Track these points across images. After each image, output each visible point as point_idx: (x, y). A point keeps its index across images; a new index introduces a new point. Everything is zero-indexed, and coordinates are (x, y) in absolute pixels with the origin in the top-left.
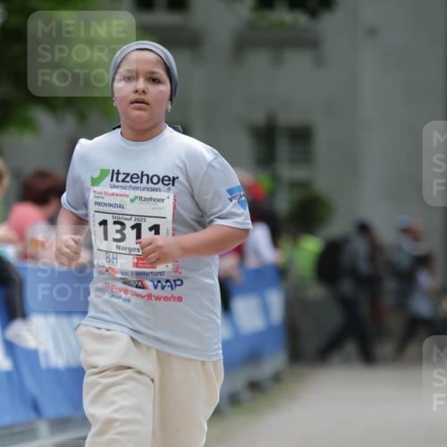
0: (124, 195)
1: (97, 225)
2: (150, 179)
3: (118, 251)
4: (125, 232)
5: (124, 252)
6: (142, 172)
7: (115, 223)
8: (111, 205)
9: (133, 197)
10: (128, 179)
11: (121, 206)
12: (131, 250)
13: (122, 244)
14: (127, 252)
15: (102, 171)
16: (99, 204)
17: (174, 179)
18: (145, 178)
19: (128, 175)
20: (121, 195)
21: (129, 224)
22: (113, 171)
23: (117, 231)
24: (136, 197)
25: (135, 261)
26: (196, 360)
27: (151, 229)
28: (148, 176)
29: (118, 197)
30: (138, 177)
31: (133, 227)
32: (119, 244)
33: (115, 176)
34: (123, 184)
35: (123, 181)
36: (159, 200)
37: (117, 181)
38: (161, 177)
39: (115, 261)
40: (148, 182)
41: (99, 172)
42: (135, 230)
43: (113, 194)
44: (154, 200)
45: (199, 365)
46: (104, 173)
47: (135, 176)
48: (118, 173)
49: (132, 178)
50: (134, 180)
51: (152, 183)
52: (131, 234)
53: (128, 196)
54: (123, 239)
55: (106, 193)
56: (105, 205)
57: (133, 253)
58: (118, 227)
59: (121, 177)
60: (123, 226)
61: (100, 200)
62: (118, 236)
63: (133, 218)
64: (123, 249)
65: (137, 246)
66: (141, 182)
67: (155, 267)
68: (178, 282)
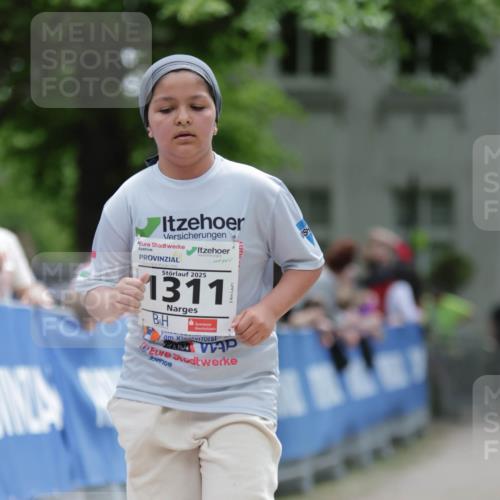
0: (179, 247)
2: (212, 223)
3: (170, 312)
4: (178, 290)
5: (177, 313)
6: (202, 216)
7: (166, 279)
8: (161, 258)
9: (190, 249)
11: (174, 260)
12: (186, 310)
13: (175, 304)
14: (181, 313)
15: (150, 220)
16: (146, 257)
17: (240, 221)
18: (206, 223)
19: (184, 221)
20: (174, 247)
21: (184, 281)
22: (164, 218)
23: (169, 289)
24: (194, 249)
25: (192, 323)
27: (212, 285)
28: (209, 219)
29: (172, 249)
30: (198, 222)
31: (189, 285)
32: (170, 304)
33: (168, 224)
34: (180, 232)
36: (222, 251)
37: (172, 229)
39: (165, 323)
40: (210, 227)
41: (146, 221)
42: (192, 288)
43: (165, 245)
44: (217, 251)
46: (152, 223)
47: (193, 221)
48: (171, 220)
49: (190, 224)
50: (194, 226)
52: (186, 293)
53: (183, 248)
54: (176, 297)
55: (155, 245)
56: (154, 258)
57: (188, 314)
58: (171, 284)
59: (176, 225)
60: (177, 283)
61: (148, 253)
62: (170, 295)
63: (190, 273)
64: (176, 309)
65: (194, 306)
66: (203, 227)
67: (215, 331)
68: (232, 343)
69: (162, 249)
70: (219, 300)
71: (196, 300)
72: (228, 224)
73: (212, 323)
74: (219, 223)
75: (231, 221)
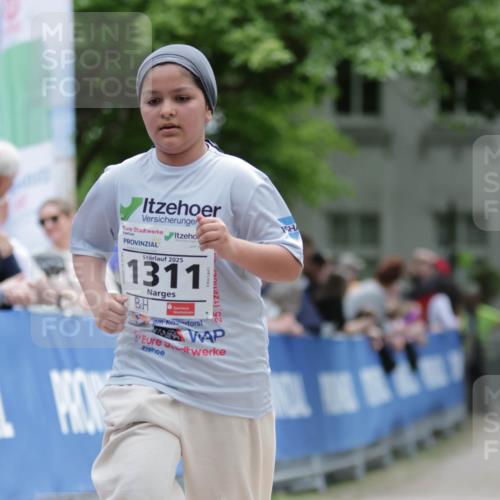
0: (158, 232)
1: (126, 266)
2: (189, 210)
3: (150, 296)
4: (157, 274)
5: (156, 297)
6: (180, 202)
7: (146, 264)
9: (167, 234)
10: (164, 209)
11: (153, 245)
12: (164, 295)
13: (154, 289)
14: (160, 297)
15: (134, 199)
16: (128, 241)
17: (216, 209)
18: (183, 209)
19: (164, 204)
20: (153, 232)
21: (162, 265)
22: (147, 200)
23: (148, 273)
24: (171, 234)
25: (170, 307)
27: (188, 270)
28: (186, 206)
29: (151, 234)
30: (175, 208)
32: (151, 288)
33: (148, 206)
34: (158, 215)
35: (158, 212)
37: (151, 211)
38: (201, 208)
39: (145, 307)
40: (186, 214)
41: (130, 201)
42: (170, 272)
43: (144, 231)
44: (192, 237)
46: (135, 202)
47: (172, 206)
48: (152, 203)
49: (168, 208)
50: (171, 211)
51: (192, 214)
52: (165, 277)
53: (161, 233)
54: (156, 281)
55: (136, 229)
56: (135, 243)
57: (167, 298)
58: (150, 269)
59: (156, 207)
60: (156, 267)
61: (130, 237)
62: (150, 279)
63: (168, 258)
64: (155, 294)
65: (172, 290)
66: (179, 213)
67: (193, 314)
68: (219, 334)
69: (141, 234)
70: (196, 285)
71: (174, 284)
72: (203, 211)
73: (190, 306)
74: (195, 210)
75: (207, 209)
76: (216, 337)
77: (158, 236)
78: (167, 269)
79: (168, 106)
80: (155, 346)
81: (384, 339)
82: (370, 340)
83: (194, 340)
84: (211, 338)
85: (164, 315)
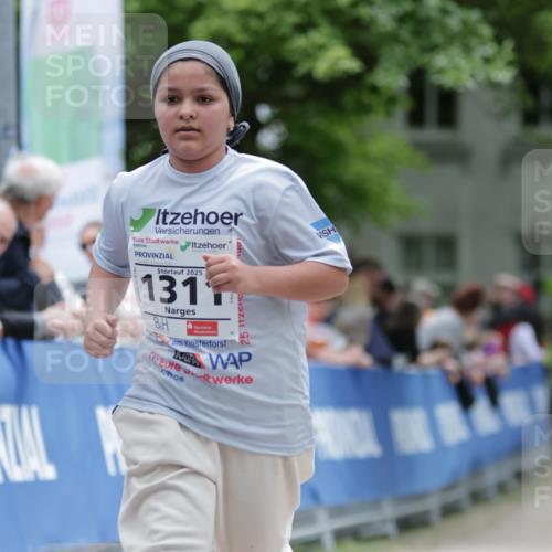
0: (172, 242)
1: (140, 282)
2: (205, 219)
3: (168, 314)
4: (174, 289)
5: (175, 315)
6: (196, 210)
7: (162, 278)
8: (155, 255)
9: (184, 244)
11: (169, 256)
12: (184, 312)
13: (172, 306)
14: (179, 315)
15: (145, 210)
16: (140, 254)
17: (237, 216)
18: (199, 217)
19: (178, 214)
20: (168, 242)
21: (180, 279)
22: (160, 210)
23: (165, 289)
24: (188, 244)
25: (190, 326)
26: (275, 456)
28: (202, 214)
29: (165, 245)
30: (191, 217)
32: (168, 305)
33: (161, 217)
34: (171, 227)
35: (172, 223)
36: (218, 246)
37: (164, 223)
38: (220, 215)
39: (165, 327)
40: (203, 222)
41: (141, 213)
42: (188, 287)
43: (158, 241)
44: (212, 246)
45: (280, 462)
46: (147, 212)
47: (187, 216)
48: (165, 213)
49: (183, 218)
50: (186, 221)
52: (183, 292)
53: (177, 242)
54: (173, 298)
55: (148, 240)
56: (148, 255)
57: (186, 316)
58: (166, 283)
59: (169, 218)
60: (173, 282)
61: (138, 249)
62: (167, 295)
63: (186, 271)
64: (174, 311)
65: (192, 307)
66: (195, 223)
67: (216, 335)
68: (245, 357)
69: (154, 245)
70: (218, 301)
71: (193, 300)
72: (222, 219)
73: (212, 325)
74: (212, 218)
75: (227, 216)
76: (241, 361)
77: (173, 246)
78: (185, 283)
79: (188, 107)
80: (173, 371)
81: (461, 373)
82: (446, 373)
83: (215, 367)
84: (235, 363)
85: (184, 336)
